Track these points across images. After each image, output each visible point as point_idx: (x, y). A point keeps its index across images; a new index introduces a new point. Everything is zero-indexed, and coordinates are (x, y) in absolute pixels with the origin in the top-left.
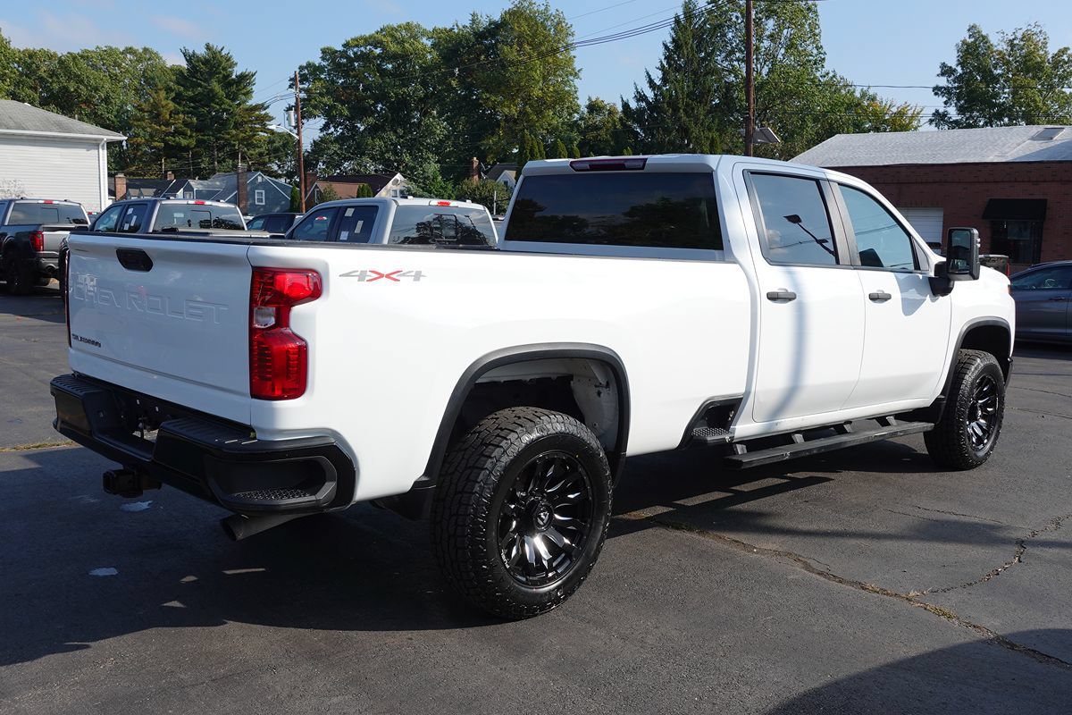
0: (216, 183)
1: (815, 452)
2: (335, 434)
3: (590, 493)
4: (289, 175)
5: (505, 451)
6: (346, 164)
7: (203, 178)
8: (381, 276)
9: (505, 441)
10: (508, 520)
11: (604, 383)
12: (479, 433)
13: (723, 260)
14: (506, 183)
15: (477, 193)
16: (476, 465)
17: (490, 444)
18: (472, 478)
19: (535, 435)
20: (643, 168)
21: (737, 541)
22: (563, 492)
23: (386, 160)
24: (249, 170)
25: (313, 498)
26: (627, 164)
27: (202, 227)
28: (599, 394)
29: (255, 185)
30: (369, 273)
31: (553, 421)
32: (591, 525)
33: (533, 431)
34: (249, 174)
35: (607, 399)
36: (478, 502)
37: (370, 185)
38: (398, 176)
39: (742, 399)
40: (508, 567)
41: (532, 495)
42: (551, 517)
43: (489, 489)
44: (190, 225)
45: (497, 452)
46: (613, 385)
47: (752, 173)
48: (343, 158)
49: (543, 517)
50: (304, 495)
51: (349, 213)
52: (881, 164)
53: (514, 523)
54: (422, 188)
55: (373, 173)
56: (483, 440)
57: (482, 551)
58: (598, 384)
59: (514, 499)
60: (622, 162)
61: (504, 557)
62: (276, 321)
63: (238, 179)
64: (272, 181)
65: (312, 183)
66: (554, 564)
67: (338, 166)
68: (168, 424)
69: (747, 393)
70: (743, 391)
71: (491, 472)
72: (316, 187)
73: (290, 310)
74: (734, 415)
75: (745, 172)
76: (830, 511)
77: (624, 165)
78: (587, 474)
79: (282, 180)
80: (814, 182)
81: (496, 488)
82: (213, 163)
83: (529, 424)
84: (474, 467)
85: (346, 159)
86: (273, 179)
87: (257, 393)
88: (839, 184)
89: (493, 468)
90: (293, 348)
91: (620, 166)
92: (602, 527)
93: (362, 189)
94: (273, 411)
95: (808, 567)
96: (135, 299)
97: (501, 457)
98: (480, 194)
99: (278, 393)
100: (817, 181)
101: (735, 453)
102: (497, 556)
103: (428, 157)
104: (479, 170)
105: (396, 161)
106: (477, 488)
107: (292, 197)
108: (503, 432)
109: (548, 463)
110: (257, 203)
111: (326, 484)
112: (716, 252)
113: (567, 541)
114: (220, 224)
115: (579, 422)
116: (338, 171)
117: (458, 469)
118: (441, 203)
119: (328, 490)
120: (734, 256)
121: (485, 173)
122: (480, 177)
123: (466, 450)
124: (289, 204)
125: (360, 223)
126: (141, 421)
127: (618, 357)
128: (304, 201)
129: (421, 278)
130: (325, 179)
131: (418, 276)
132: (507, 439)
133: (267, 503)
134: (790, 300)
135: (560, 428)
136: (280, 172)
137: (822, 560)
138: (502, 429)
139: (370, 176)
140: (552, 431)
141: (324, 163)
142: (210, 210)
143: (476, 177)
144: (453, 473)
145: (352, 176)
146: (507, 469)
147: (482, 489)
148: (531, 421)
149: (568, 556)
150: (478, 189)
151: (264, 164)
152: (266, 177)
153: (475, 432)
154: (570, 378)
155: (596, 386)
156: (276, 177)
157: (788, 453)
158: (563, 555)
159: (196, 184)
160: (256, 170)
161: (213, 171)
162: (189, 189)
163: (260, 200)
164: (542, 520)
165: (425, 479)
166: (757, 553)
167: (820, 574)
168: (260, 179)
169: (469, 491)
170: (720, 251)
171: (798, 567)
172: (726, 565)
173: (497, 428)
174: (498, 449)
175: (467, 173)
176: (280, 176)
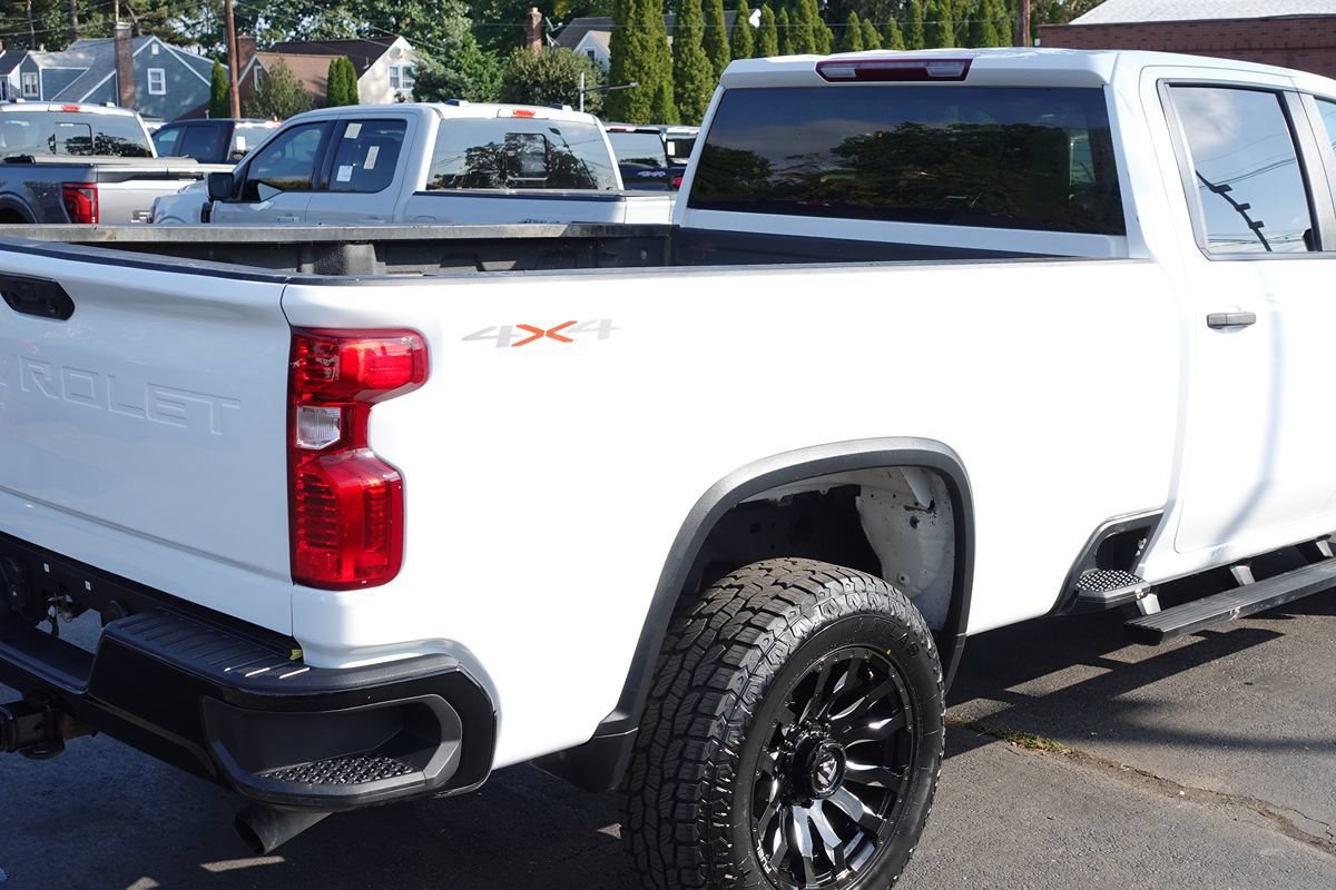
0: (78, 56)
1: (1280, 602)
2: (458, 650)
3: (909, 716)
4: (206, 41)
5: (764, 656)
6: (306, 21)
7: (53, 47)
8: (539, 333)
9: (763, 635)
10: (765, 780)
11: (925, 504)
12: (711, 616)
13: (1124, 257)
14: (591, 53)
15: (541, 71)
16: (709, 684)
17: (734, 641)
18: (703, 709)
19: (818, 618)
20: (963, 77)
21: (1144, 774)
22: (860, 719)
23: (378, 12)
24: (135, 35)
25: (419, 776)
26: (931, 70)
27: (72, 151)
28: (914, 522)
29: (147, 60)
30: (516, 330)
31: (849, 589)
32: (910, 778)
33: (812, 613)
34: (135, 41)
35: (931, 535)
36: (717, 756)
37: (350, 59)
38: (401, 43)
39: (1161, 515)
40: (768, 870)
41: (804, 727)
42: (841, 767)
43: (737, 729)
44: (53, 149)
45: (750, 658)
46: (945, 509)
47: (1172, 85)
48: (301, 11)
49: (827, 770)
50: (402, 771)
51: (353, 132)
52: (1257, 16)
53: (775, 785)
54: (445, 64)
55: (354, 37)
56: (719, 631)
57: (726, 849)
58: (912, 505)
59: (777, 740)
60: (921, 65)
61: (761, 853)
62: (342, 434)
63: (117, 51)
64: (176, 51)
65: (249, 57)
66: (846, 853)
67: (293, 25)
68: (120, 627)
69: (1170, 505)
70: (1163, 502)
71: (739, 698)
72: (257, 63)
73: (369, 411)
74: (1146, 547)
75: (1160, 84)
76: (1297, 704)
77: (924, 70)
78: (906, 685)
79: (193, 50)
80: (1274, 96)
81: (748, 728)
82: (70, 21)
83: (805, 599)
84: (705, 687)
85: (307, 12)
86: (177, 48)
87: (306, 573)
88: (1316, 98)
89: (744, 689)
90: (376, 487)
91: (917, 72)
92: (929, 780)
93: (338, 66)
94: (338, 612)
95: (1288, 828)
96: (38, 373)
97: (757, 667)
98: (547, 74)
99: (348, 574)
100: (1279, 94)
101: (1139, 612)
102: (750, 853)
103: (452, 8)
104: (543, 29)
105: (394, 14)
106: (714, 730)
107: (215, 82)
108: (756, 617)
109: (836, 671)
110: (151, 92)
111: (443, 745)
112: (1111, 240)
113: (867, 810)
114: (104, 146)
115: (890, 587)
116: (293, 33)
117: (674, 689)
118: (519, 112)
119: (445, 757)
120: (1146, 247)
121: (554, 35)
122: (545, 43)
123: (685, 651)
124: (209, 93)
125: (374, 151)
126: (52, 603)
127: (957, 456)
128: (236, 89)
129: (612, 333)
130: (269, 49)
131: (605, 329)
132: (765, 631)
133: (332, 792)
134: (1244, 325)
135: (860, 601)
136: (188, 35)
137: (1309, 811)
138: (755, 612)
139: (349, 42)
140: (846, 610)
141: (267, 19)
142: (88, 122)
143: (538, 43)
144: (664, 697)
145: (318, 42)
146: (767, 688)
147: (725, 730)
148: (808, 592)
149: (871, 837)
150: (543, 65)
151: (160, 21)
152: (167, 46)
153: (700, 616)
154: (855, 490)
155: (907, 508)
156: (182, 44)
157: (1237, 610)
158: (860, 836)
159: (42, 58)
160: (147, 34)
161: (71, 36)
162: (30, 67)
163: (158, 86)
164: (826, 775)
165: (619, 717)
166: (1187, 798)
167: (1317, 843)
168: (155, 51)
169: (699, 734)
170: (1119, 238)
171: (1271, 829)
172: (1138, 828)
173: (744, 609)
174: (751, 651)
175: (521, 37)
176: (188, 42)
